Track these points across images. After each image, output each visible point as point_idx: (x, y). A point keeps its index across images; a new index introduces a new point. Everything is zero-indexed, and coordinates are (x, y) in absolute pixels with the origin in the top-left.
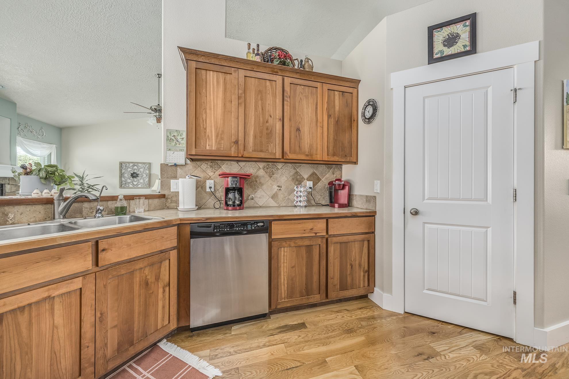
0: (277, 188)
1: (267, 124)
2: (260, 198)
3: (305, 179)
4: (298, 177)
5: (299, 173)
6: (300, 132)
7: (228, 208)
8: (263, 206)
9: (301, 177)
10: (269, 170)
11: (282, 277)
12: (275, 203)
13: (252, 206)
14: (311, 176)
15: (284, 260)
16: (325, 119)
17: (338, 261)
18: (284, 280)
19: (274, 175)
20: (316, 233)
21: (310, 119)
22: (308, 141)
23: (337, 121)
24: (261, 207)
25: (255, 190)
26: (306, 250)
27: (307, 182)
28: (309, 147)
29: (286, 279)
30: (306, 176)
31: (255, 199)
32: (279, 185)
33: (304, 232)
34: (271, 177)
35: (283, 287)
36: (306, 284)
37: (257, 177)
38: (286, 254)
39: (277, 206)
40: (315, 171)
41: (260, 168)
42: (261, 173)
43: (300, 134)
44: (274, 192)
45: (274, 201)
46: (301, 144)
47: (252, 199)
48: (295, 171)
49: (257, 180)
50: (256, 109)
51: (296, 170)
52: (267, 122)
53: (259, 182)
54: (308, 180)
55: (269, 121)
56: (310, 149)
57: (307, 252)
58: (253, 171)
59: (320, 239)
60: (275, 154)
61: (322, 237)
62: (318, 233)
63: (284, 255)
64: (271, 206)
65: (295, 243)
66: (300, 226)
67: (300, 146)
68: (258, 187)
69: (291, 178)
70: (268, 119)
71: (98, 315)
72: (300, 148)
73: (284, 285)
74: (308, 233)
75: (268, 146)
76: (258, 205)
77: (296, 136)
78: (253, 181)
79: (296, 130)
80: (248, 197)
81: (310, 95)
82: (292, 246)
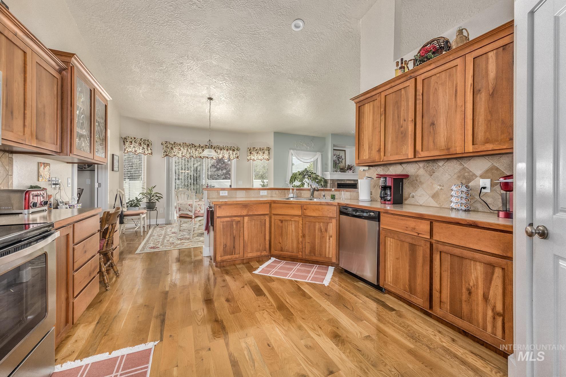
0: (438, 187)
1: (402, 129)
2: (420, 196)
3: (477, 177)
4: (466, 174)
5: (467, 170)
6: (434, 126)
7: (386, 202)
8: (424, 205)
9: (471, 174)
10: (429, 168)
11: (389, 262)
12: (435, 203)
13: (413, 204)
14: (487, 171)
15: (390, 249)
16: (468, 99)
17: (448, 276)
18: (390, 266)
19: (435, 174)
20: (419, 234)
21: (447, 107)
22: (445, 134)
23: (492, 93)
24: (421, 205)
25: (415, 189)
26: (409, 247)
27: (481, 180)
28: (445, 139)
29: (391, 266)
30: (478, 173)
31: (416, 197)
32: (441, 184)
33: (406, 229)
34: (431, 175)
35: (389, 272)
36: (409, 281)
37: (418, 176)
38: (391, 244)
39: (438, 206)
40: (495, 164)
41: (420, 167)
42: (421, 172)
43: (435, 128)
44: (435, 192)
45: (434, 201)
46: (435, 138)
47: (413, 197)
48: (462, 167)
49: (417, 179)
50: (393, 119)
51: (464, 166)
52: (402, 127)
53: (419, 181)
54: (482, 177)
55: (404, 126)
56: (447, 142)
57: (410, 250)
58: (414, 171)
59: (423, 242)
60: (408, 154)
61: (426, 240)
62: (421, 234)
63: (390, 245)
64: (431, 206)
65: (398, 237)
66: (403, 222)
67: (434, 141)
68: (418, 186)
69: (456, 176)
70: (402, 124)
71: (303, 234)
72: (434, 144)
73: (390, 271)
74: (410, 231)
75: (402, 148)
76: (418, 204)
77: (430, 132)
78: (414, 180)
79: (429, 125)
80: (409, 195)
81: (447, 79)
82: (396, 238)
